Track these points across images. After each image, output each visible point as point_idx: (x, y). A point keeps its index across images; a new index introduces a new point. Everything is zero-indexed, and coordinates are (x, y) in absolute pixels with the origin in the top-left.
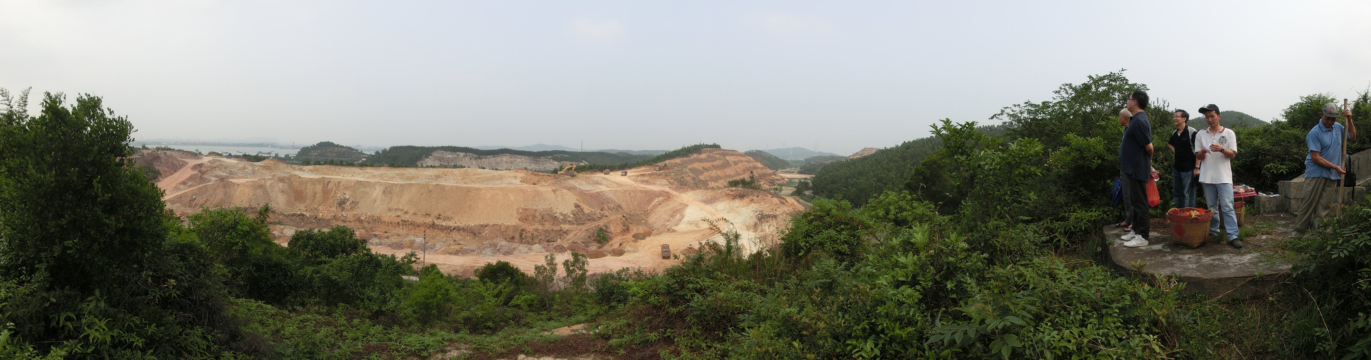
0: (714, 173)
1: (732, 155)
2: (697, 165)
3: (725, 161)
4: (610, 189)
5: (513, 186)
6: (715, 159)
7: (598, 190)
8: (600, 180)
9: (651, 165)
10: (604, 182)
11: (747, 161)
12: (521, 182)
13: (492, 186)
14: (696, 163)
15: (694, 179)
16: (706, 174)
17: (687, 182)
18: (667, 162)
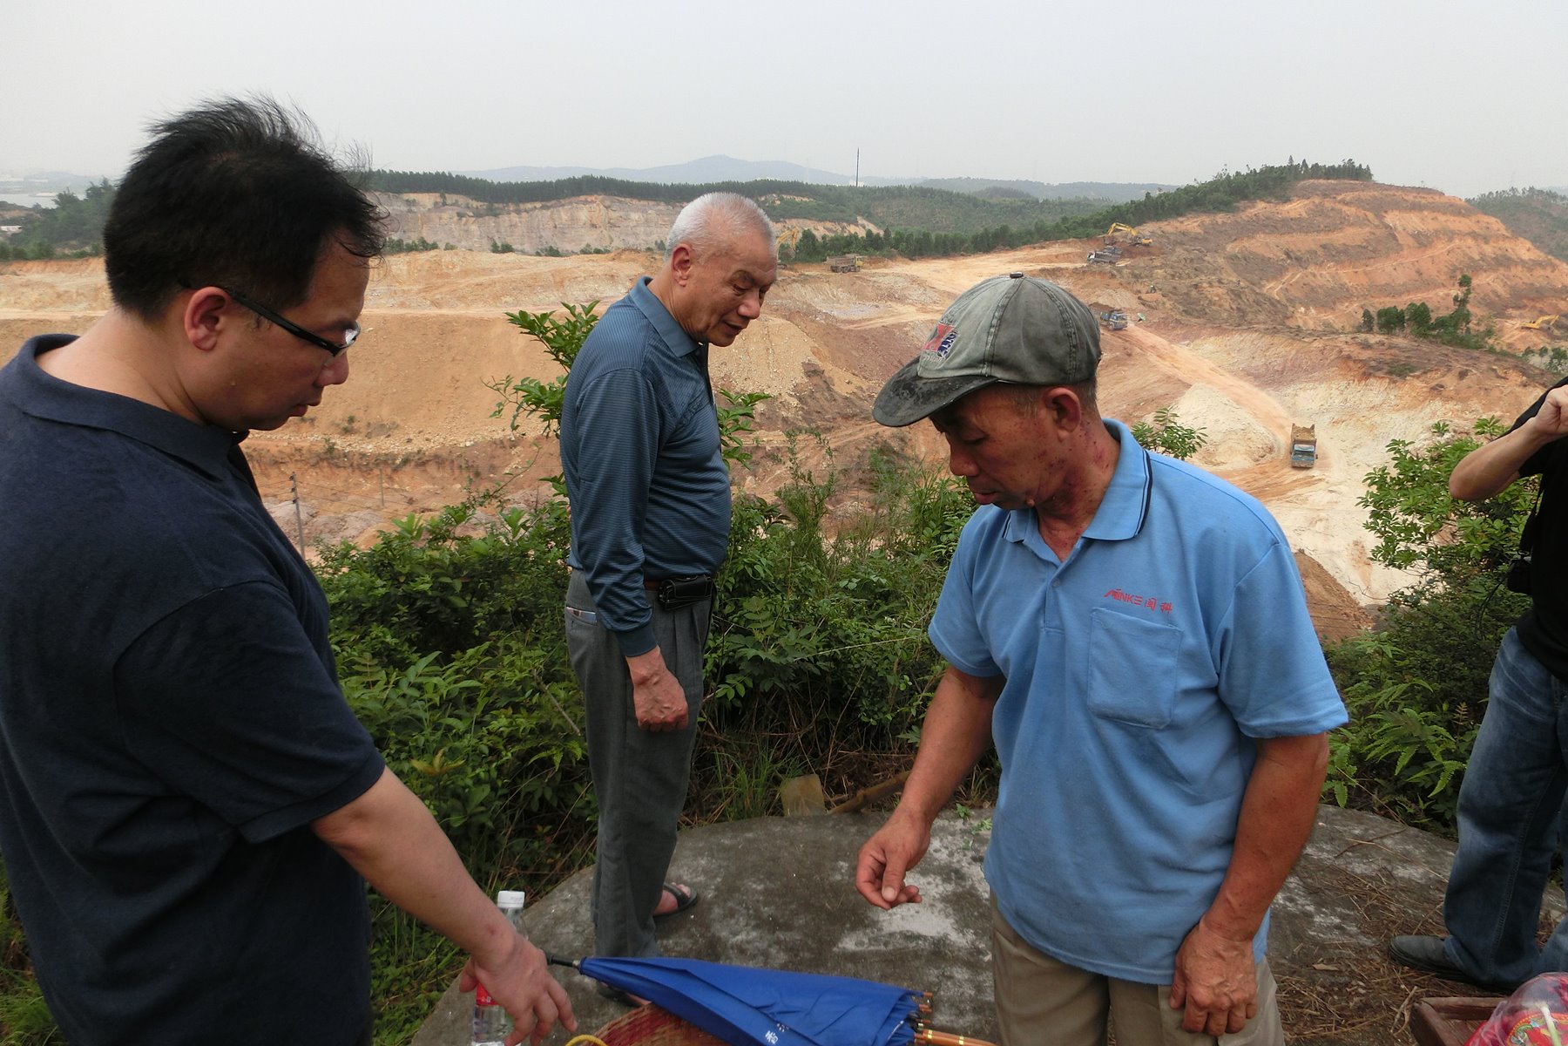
0: (1325, 275)
1: (1415, 207)
2: (1263, 245)
3: (1380, 232)
4: (928, 317)
6: (1343, 222)
7: (889, 321)
8: (901, 284)
9: (1089, 237)
10: (915, 293)
11: (1474, 235)
14: (1261, 237)
15: (1236, 294)
16: (1295, 276)
17: (1211, 303)
18: (1148, 230)
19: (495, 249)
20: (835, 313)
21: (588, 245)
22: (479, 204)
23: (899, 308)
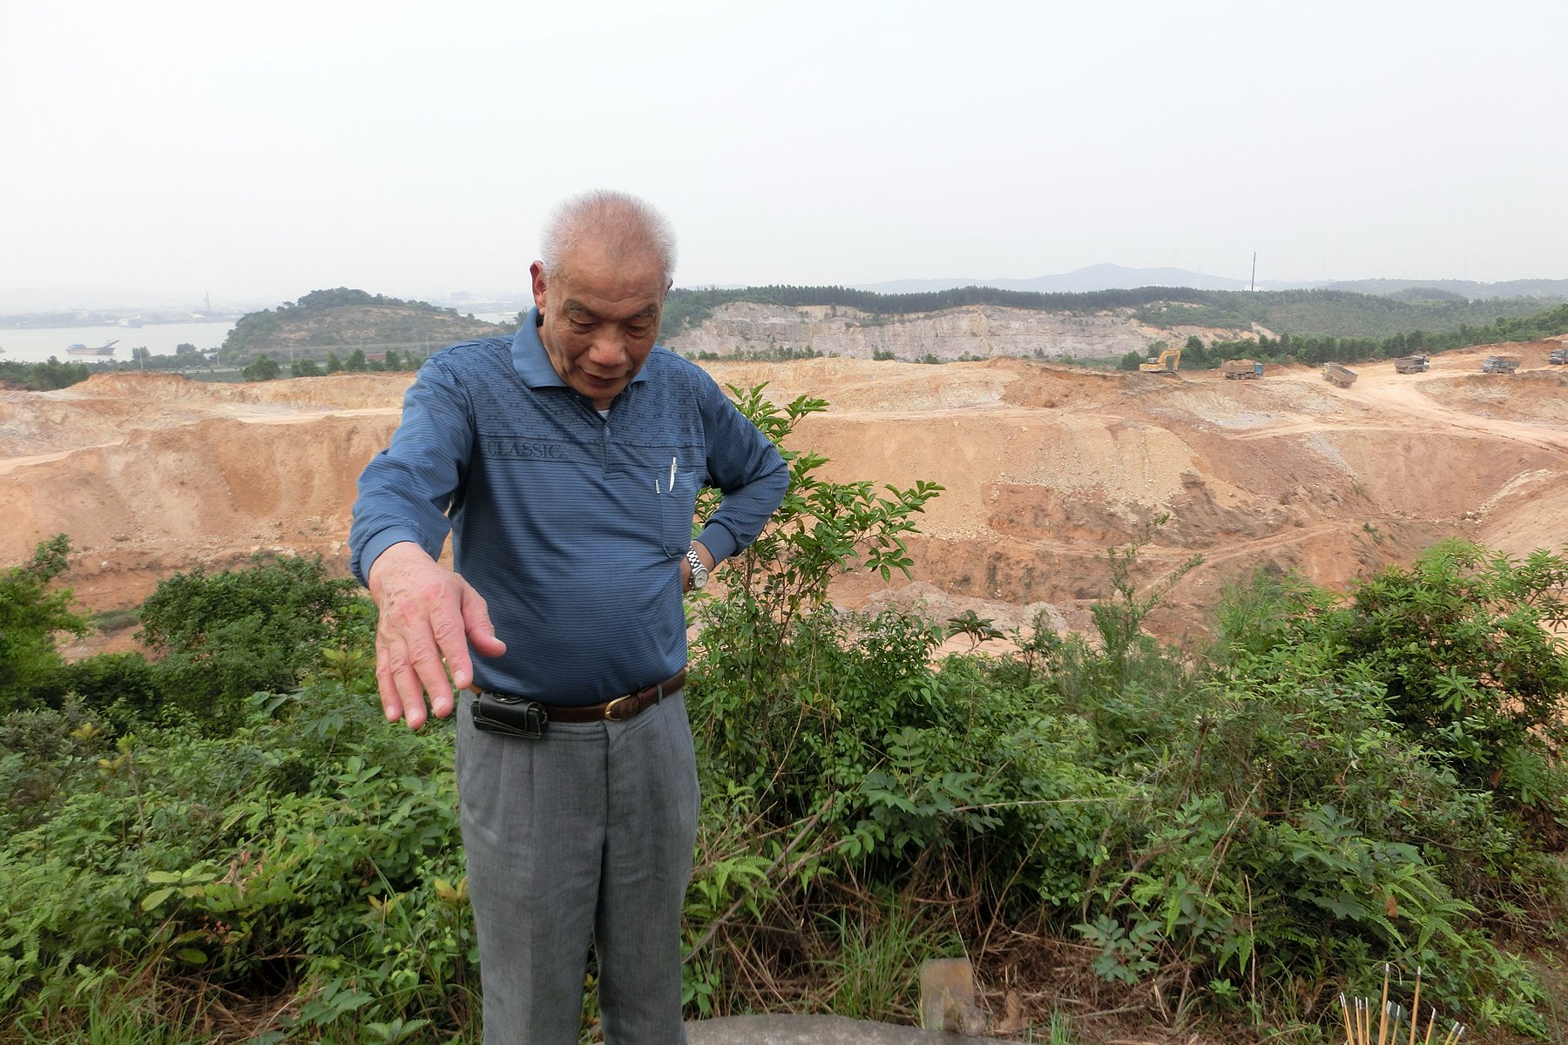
4: (1328, 427)
5: (975, 414)
12: (1004, 398)
13: (904, 414)
19: (879, 357)
20: (1220, 422)
21: (967, 353)
22: (865, 315)
23: (1294, 417)
